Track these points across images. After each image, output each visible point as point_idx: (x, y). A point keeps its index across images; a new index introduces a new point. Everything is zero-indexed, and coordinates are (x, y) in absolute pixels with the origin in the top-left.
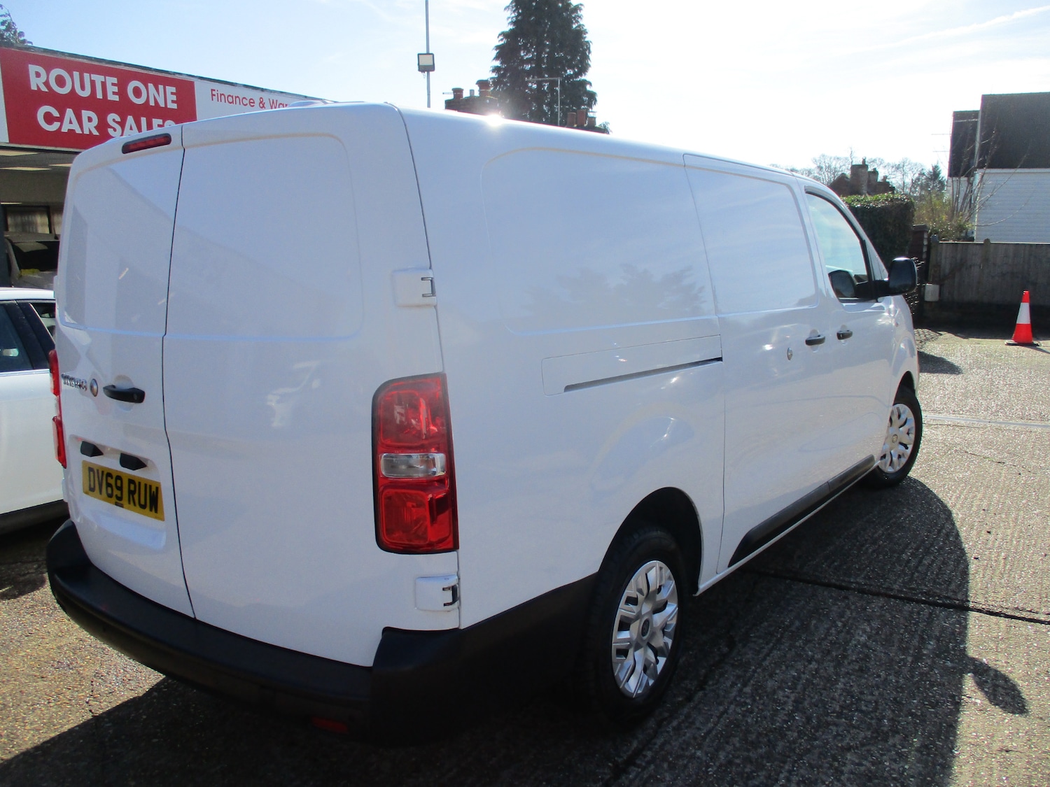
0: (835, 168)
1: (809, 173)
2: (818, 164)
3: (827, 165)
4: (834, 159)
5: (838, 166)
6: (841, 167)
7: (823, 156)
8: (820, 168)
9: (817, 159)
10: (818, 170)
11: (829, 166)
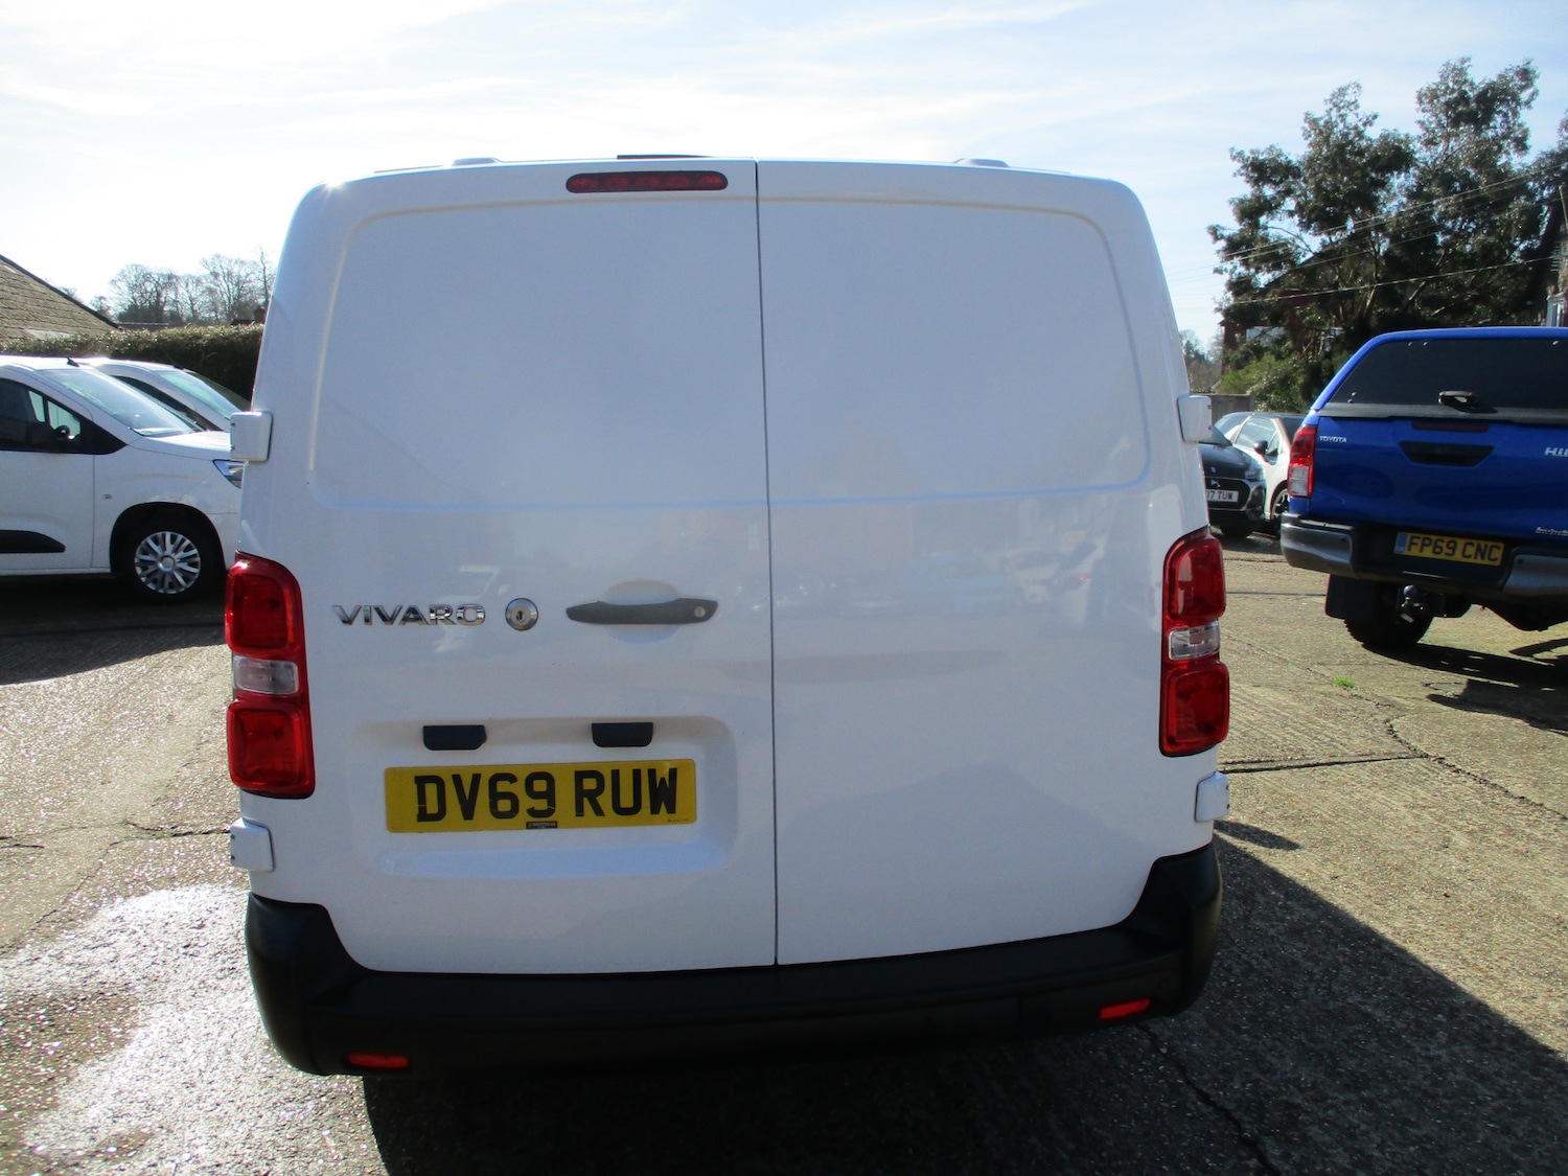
0: (240, 276)
1: (198, 282)
2: (211, 268)
3: (226, 271)
4: (236, 263)
5: (243, 274)
6: (248, 275)
7: (218, 257)
8: (216, 275)
9: (209, 261)
10: (212, 278)
11: (229, 274)
